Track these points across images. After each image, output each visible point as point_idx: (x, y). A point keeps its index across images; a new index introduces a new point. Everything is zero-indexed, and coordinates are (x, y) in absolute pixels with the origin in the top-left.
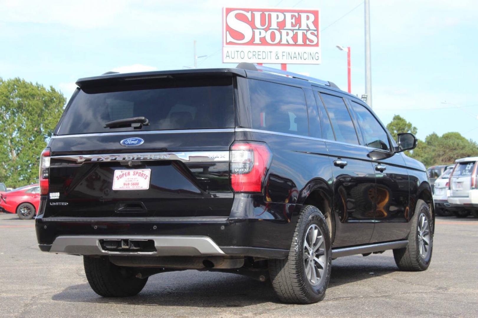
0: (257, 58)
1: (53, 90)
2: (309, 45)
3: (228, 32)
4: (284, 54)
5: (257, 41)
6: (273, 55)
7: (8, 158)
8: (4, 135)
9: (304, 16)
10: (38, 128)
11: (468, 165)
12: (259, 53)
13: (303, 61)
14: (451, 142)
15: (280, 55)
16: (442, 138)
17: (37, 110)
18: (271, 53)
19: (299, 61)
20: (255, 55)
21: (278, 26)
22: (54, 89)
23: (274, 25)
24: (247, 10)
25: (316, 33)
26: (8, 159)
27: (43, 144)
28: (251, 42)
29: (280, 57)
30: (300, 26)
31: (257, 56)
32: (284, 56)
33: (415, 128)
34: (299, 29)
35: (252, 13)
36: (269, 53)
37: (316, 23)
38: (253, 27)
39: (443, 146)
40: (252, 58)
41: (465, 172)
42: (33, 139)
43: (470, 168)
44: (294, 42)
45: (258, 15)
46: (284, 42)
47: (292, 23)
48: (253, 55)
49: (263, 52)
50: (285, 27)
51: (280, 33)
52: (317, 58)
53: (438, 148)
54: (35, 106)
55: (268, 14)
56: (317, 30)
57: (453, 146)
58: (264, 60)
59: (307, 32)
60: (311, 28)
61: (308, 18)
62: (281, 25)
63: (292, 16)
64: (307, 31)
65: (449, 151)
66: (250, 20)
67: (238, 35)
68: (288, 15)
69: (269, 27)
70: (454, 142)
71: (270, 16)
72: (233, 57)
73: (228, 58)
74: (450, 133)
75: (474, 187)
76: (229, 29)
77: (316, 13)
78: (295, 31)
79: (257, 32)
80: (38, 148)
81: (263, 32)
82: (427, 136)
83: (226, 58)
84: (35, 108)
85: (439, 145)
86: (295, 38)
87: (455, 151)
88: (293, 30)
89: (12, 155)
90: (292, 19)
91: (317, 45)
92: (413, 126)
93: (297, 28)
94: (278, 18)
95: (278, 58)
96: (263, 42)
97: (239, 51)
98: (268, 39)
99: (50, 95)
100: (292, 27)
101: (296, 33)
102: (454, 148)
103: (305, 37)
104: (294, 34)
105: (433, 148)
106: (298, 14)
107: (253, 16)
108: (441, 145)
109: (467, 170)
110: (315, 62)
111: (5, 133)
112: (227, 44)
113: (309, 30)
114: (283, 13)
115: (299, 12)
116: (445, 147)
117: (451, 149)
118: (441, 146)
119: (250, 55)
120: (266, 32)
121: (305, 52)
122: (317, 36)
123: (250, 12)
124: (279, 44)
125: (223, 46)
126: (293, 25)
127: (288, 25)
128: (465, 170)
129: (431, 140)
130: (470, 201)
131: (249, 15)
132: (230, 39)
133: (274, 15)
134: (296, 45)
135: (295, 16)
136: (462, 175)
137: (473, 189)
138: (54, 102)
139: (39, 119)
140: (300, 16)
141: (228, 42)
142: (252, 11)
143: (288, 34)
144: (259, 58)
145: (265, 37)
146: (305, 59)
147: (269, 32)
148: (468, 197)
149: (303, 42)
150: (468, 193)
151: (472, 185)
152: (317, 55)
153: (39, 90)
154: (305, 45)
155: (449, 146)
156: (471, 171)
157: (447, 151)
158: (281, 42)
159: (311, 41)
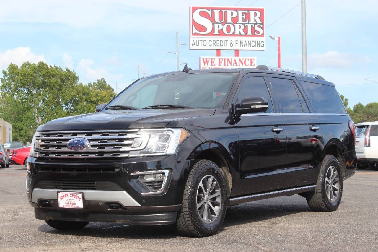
0: (216, 45)
1: (68, 71)
2: (256, 36)
3: (193, 26)
4: (237, 42)
5: (216, 32)
6: (229, 43)
7: (35, 122)
8: (32, 105)
9: (252, 13)
10: (58, 100)
11: (363, 129)
12: (218, 42)
13: (252, 48)
14: (372, 111)
15: (234, 43)
16: (366, 107)
17: (57, 86)
18: (227, 42)
19: (249, 48)
20: (214, 43)
21: (232, 21)
22: (69, 69)
23: (229, 20)
24: (209, 9)
25: (262, 26)
26: (35, 124)
27: (62, 112)
28: (212, 33)
29: (234, 45)
30: (249, 21)
31: (216, 44)
32: (237, 44)
33: (346, 100)
34: (248, 23)
35: (212, 11)
36: (225, 42)
37: (262, 18)
38: (214, 22)
39: (367, 114)
40: (212, 45)
41: (361, 134)
42: (54, 108)
43: (364, 131)
44: (244, 33)
45: (217, 13)
46: (237, 33)
47: (243, 18)
48: (213, 43)
49: (221, 41)
50: (238, 21)
51: (234, 26)
52: (263, 46)
53: (363, 114)
54: (55, 83)
55: (225, 12)
56: (263, 24)
57: (375, 114)
58: (221, 47)
59: (255, 26)
60: (258, 22)
61: (255, 15)
62: (235, 20)
63: (243, 13)
64: (255, 24)
65: (371, 117)
66: (211, 16)
67: (201, 28)
68: (240, 13)
69: (225, 22)
70: (375, 111)
71: (226, 13)
72: (198, 45)
73: (194, 45)
74: (372, 103)
75: (367, 145)
76: (195, 23)
77: (262, 11)
78: (245, 25)
79: (216, 25)
80: (58, 114)
81: (221, 26)
82: (355, 106)
83: (192, 46)
84: (55, 85)
85: (363, 113)
86: (245, 30)
87: (375, 117)
88: (244, 24)
89: (38, 120)
90: (243, 15)
91: (263, 35)
92: (345, 98)
93: (247, 22)
94: (232, 15)
95: (233, 46)
96: (221, 33)
97: (202, 40)
98: (225, 31)
99: (66, 75)
100: (243, 21)
101: (246, 26)
102: (375, 115)
103: (253, 29)
104: (244, 27)
105: (359, 115)
106: (248, 12)
107: (213, 13)
108: (365, 112)
109: (363, 132)
110: (261, 48)
111: (33, 104)
112: (193, 34)
113: (257, 23)
114: (236, 11)
115: (249, 10)
116: (368, 114)
117: (373, 116)
118: (365, 114)
119: (211, 43)
120: (223, 25)
121: (253, 41)
122: (263, 29)
123: (211, 10)
124: (234, 34)
125: (190, 37)
126: (244, 20)
127: (240, 20)
128: (361, 132)
129: (357, 109)
130: (365, 156)
131: (210, 12)
132: (195, 31)
133: (229, 12)
134: (246, 35)
135: (245, 13)
136: (358, 136)
137: (366, 147)
138: (69, 80)
139: (59, 93)
140: (249, 13)
141: (194, 33)
142: (213, 9)
143: (240, 27)
144: (218, 45)
145: (222, 29)
146: (253, 46)
147: (226, 26)
148: (362, 153)
149: (252, 33)
150: (363, 150)
151: (366, 144)
152: (262, 43)
153: (58, 71)
154: (253, 35)
155: (371, 114)
156: (365, 133)
157: (370, 117)
158: (235, 33)
159: (259, 32)
